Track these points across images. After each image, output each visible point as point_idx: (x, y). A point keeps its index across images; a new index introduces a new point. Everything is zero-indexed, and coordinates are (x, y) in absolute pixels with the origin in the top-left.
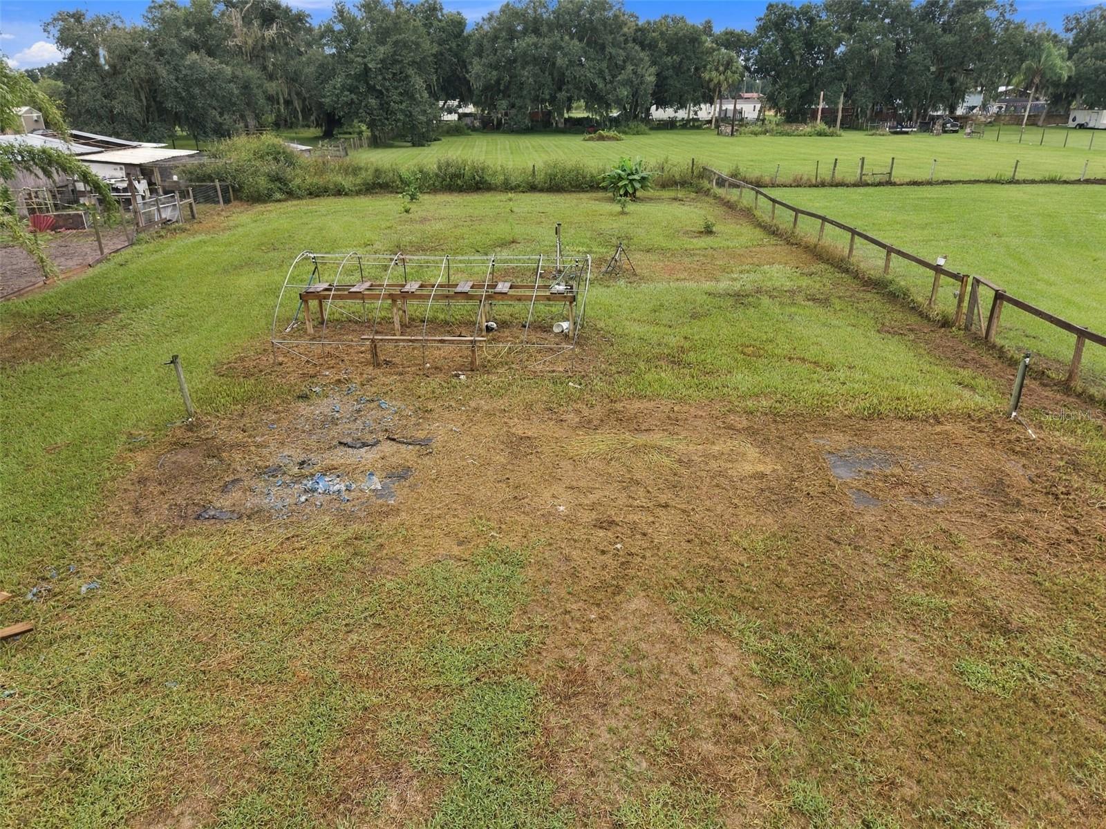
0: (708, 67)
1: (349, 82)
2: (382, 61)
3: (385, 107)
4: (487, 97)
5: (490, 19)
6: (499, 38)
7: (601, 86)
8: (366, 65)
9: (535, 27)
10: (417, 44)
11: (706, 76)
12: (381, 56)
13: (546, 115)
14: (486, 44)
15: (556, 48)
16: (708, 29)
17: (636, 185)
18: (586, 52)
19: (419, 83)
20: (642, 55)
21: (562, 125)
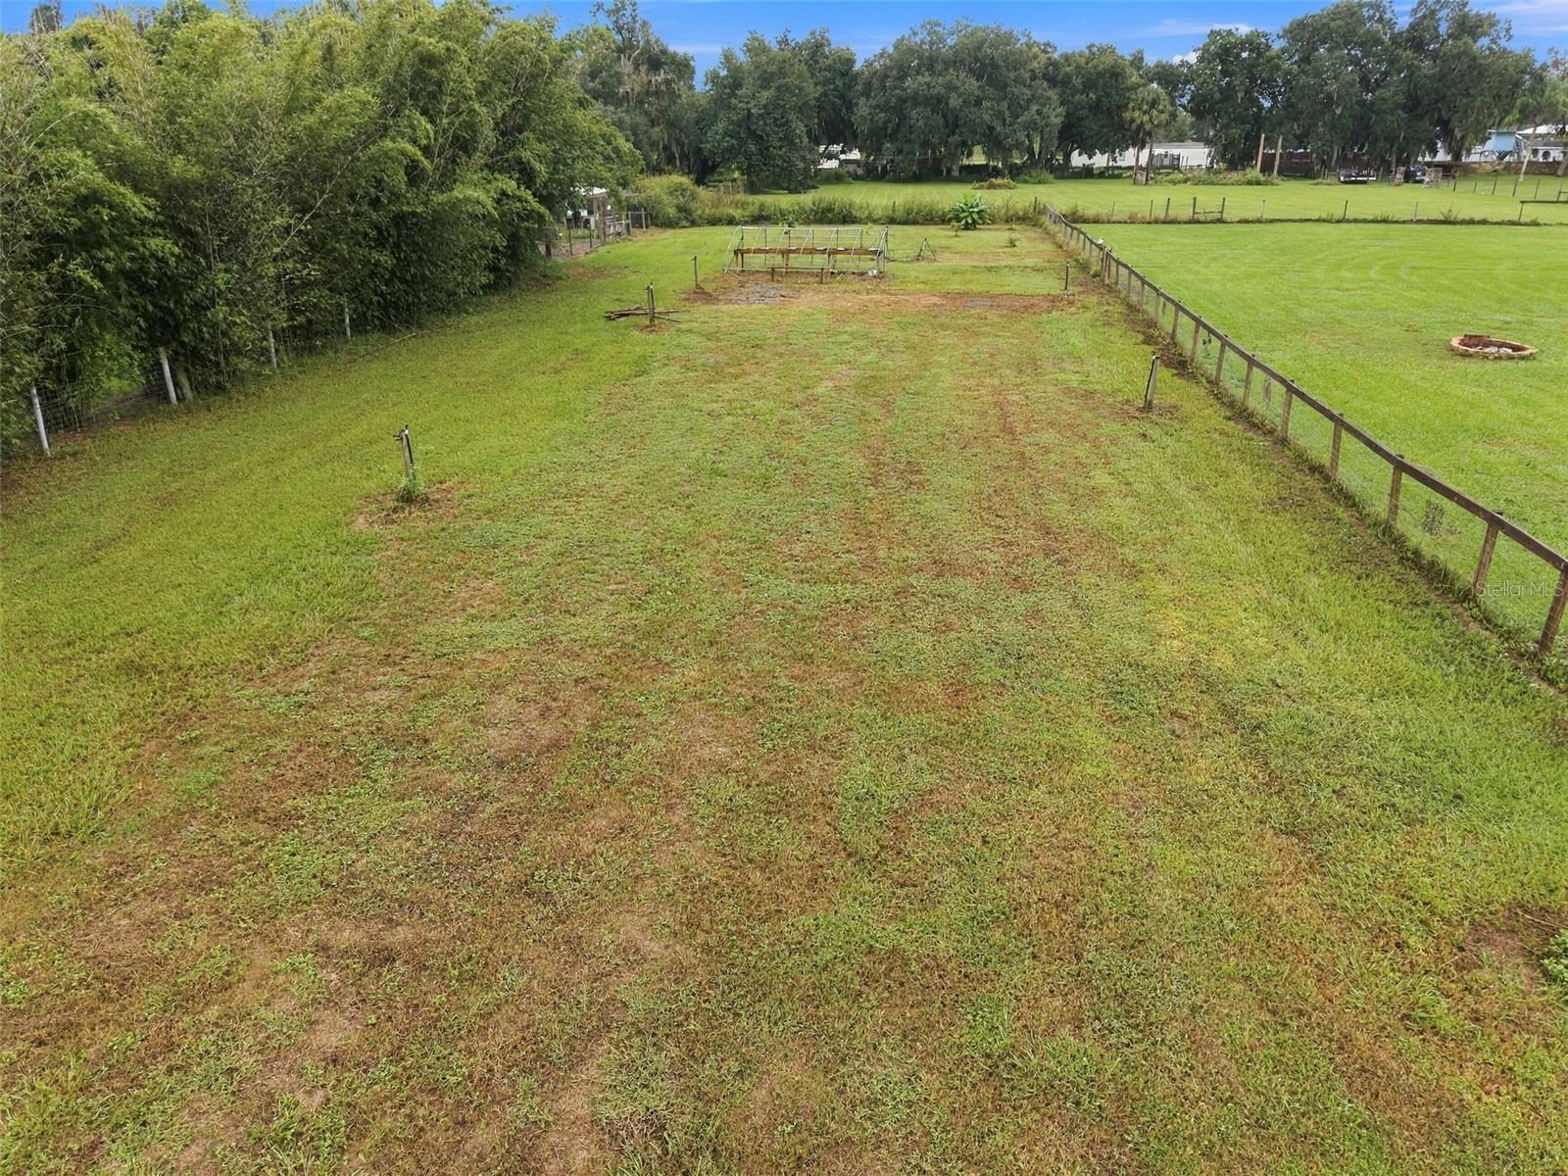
0: (1131, 105)
1: (731, 127)
2: (765, 106)
3: (764, 150)
4: (872, 142)
5: (882, 55)
6: (888, 77)
7: (999, 129)
8: (749, 110)
9: (930, 64)
10: (801, 89)
11: (1127, 115)
12: (764, 102)
13: (937, 161)
14: (875, 83)
15: (951, 87)
16: (1137, 61)
17: (975, 216)
18: (984, 91)
19: (800, 128)
20: (1050, 93)
21: (955, 173)
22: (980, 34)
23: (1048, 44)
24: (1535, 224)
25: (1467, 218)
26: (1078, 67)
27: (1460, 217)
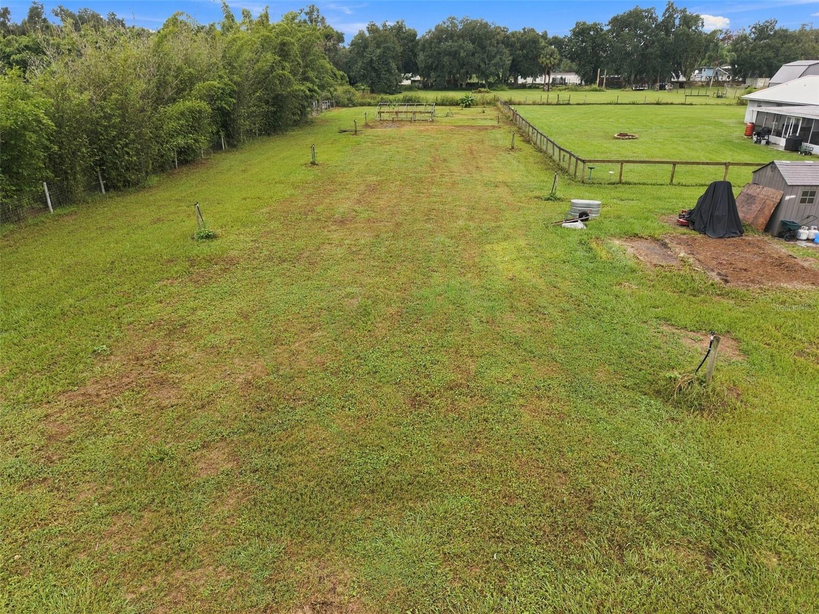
0: (542, 56)
1: (364, 65)
2: (378, 56)
3: (379, 76)
4: (426, 72)
5: (430, 32)
6: (433, 42)
7: (483, 66)
8: (371, 58)
9: (451, 37)
10: (394, 48)
11: (540, 61)
12: (378, 54)
13: (456, 81)
14: (427, 45)
15: (461, 47)
16: (544, 36)
17: (470, 102)
18: (476, 49)
19: (393, 66)
20: (505, 50)
21: (464, 86)
22: (473, 23)
23: (504, 28)
24: (691, 104)
25: (665, 102)
26: (518, 38)
27: (663, 102)
